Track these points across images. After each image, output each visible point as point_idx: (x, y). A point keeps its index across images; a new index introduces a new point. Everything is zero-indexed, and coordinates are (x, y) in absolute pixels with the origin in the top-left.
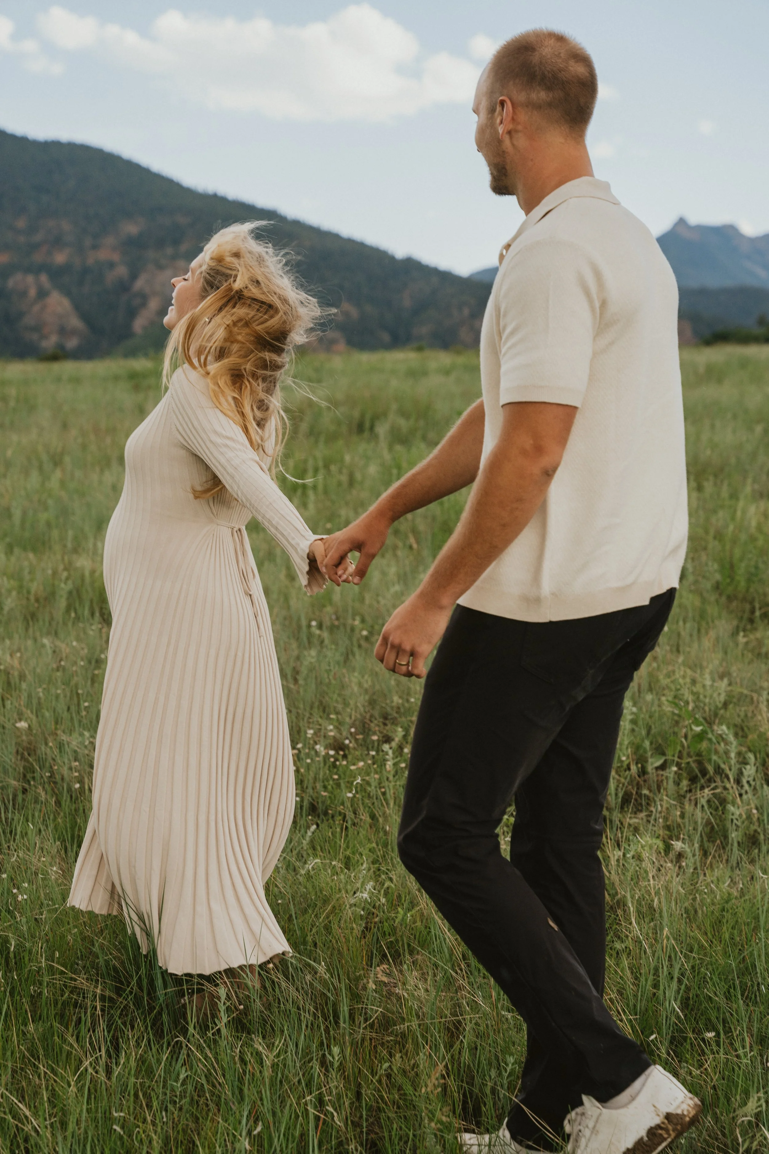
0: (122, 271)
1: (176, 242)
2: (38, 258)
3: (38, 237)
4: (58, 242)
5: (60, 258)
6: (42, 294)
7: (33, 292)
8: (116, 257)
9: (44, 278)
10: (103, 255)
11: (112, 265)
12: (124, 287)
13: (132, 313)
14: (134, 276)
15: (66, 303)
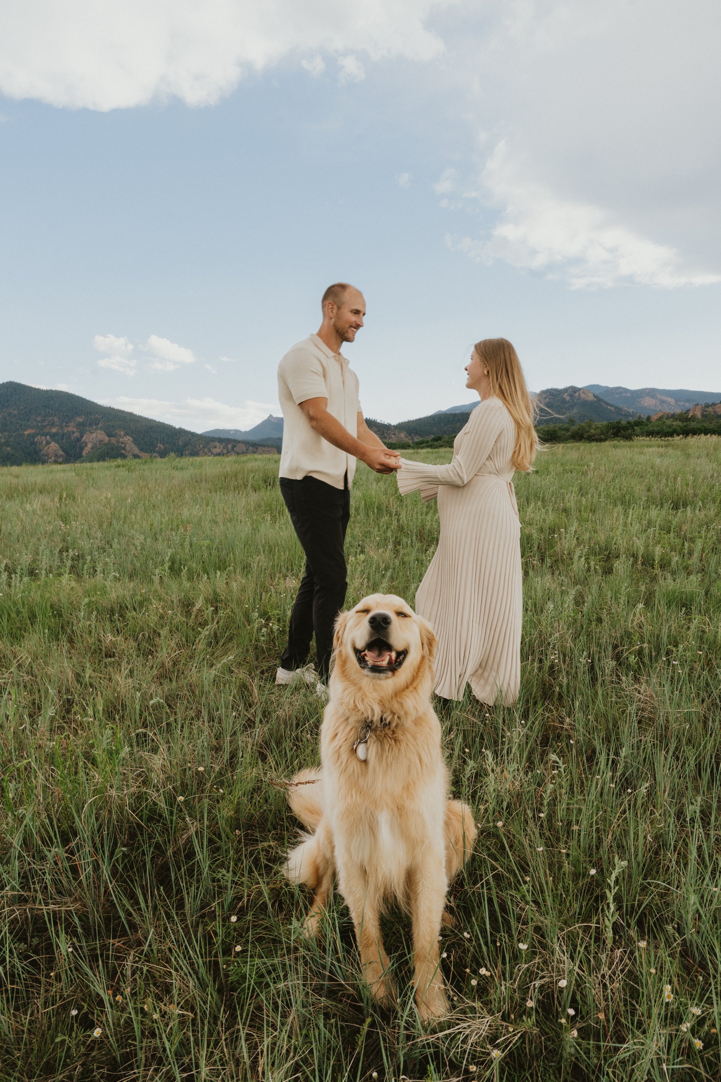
0: (77, 434)
1: (97, 424)
2: (46, 430)
3: (46, 423)
4: (53, 425)
5: (54, 430)
6: (48, 443)
7: (44, 442)
8: (75, 430)
9: (48, 437)
10: (70, 429)
11: (73, 432)
12: (78, 440)
13: (82, 449)
14: (82, 437)
15: (57, 445)
